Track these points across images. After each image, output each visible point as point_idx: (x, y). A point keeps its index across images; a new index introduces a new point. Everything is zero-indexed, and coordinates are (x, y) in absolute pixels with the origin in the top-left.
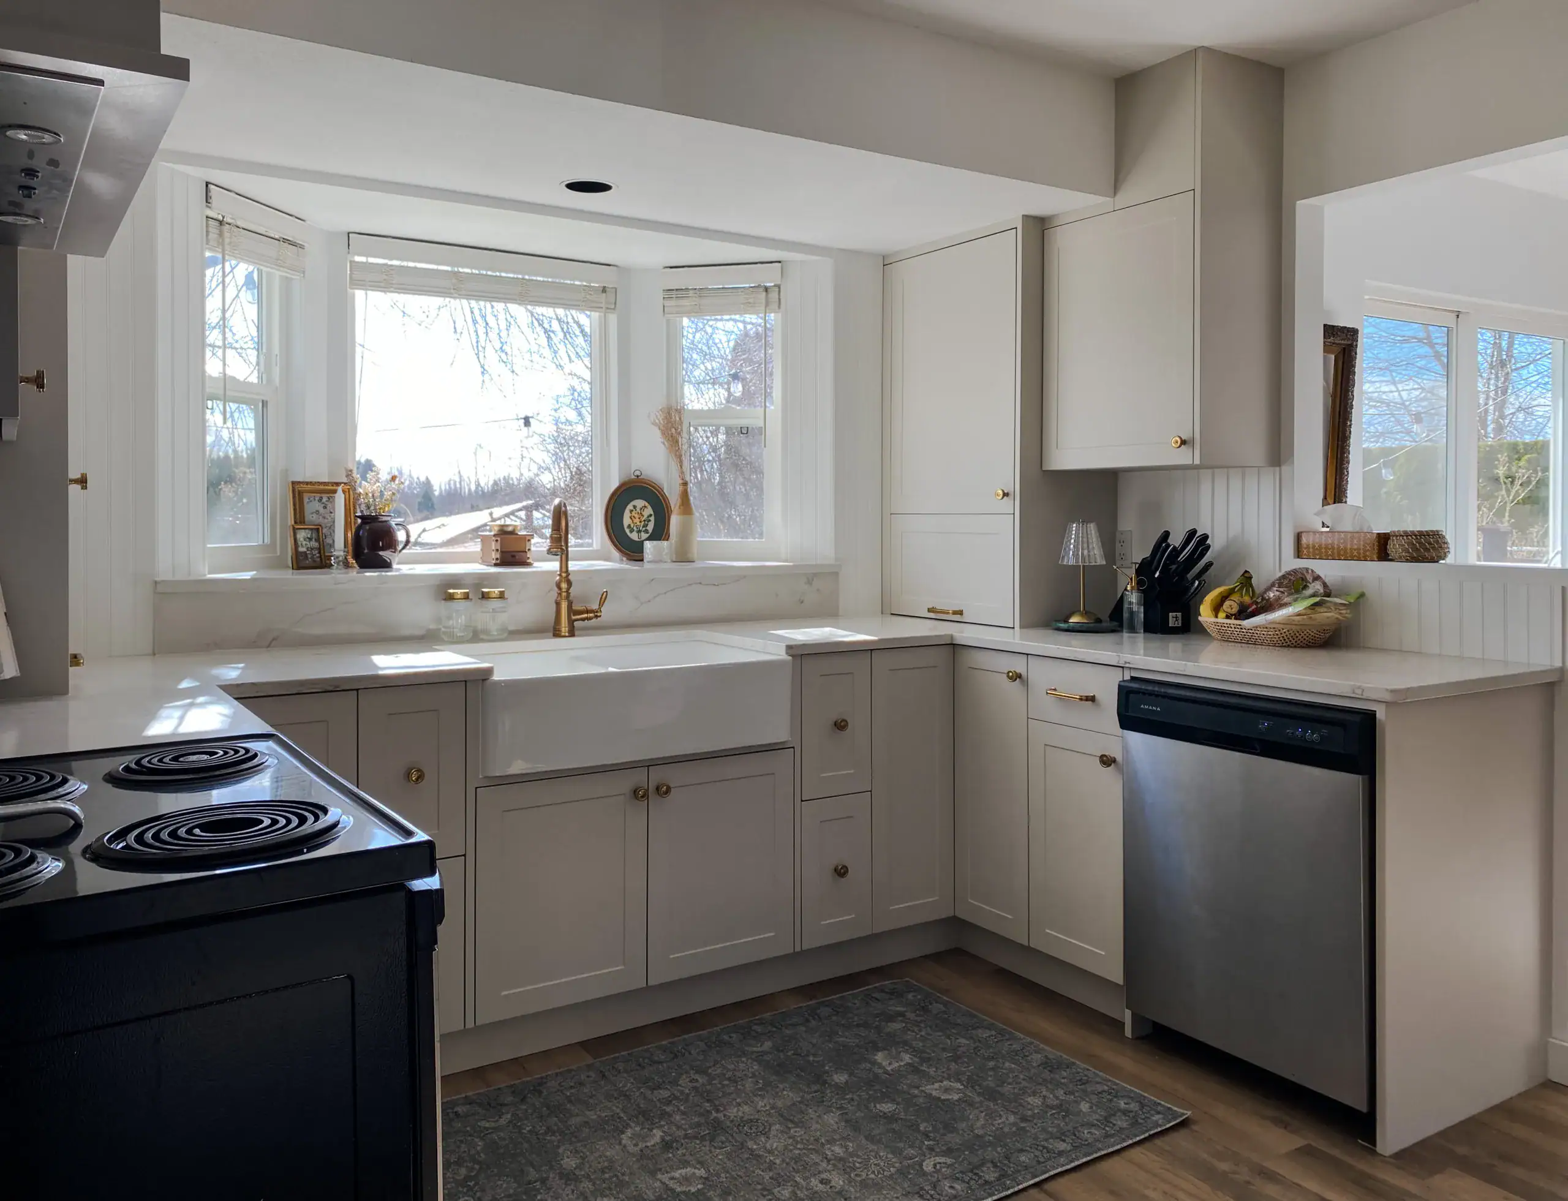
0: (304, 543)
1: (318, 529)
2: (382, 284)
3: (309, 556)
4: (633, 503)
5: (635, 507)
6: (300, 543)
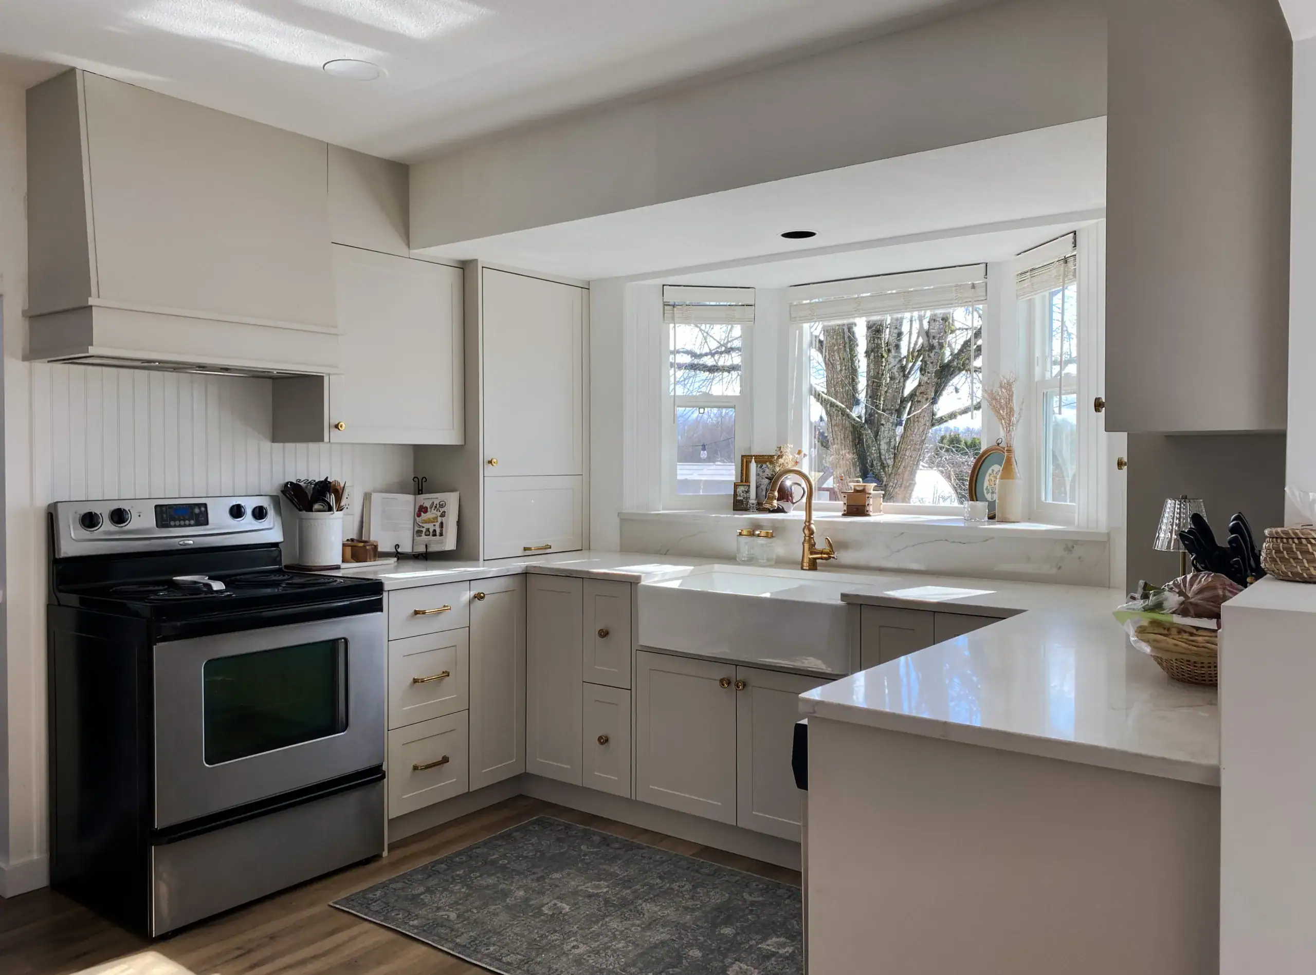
0: (742, 494)
2: (809, 317)
3: (744, 502)
5: (993, 471)
6: (739, 494)
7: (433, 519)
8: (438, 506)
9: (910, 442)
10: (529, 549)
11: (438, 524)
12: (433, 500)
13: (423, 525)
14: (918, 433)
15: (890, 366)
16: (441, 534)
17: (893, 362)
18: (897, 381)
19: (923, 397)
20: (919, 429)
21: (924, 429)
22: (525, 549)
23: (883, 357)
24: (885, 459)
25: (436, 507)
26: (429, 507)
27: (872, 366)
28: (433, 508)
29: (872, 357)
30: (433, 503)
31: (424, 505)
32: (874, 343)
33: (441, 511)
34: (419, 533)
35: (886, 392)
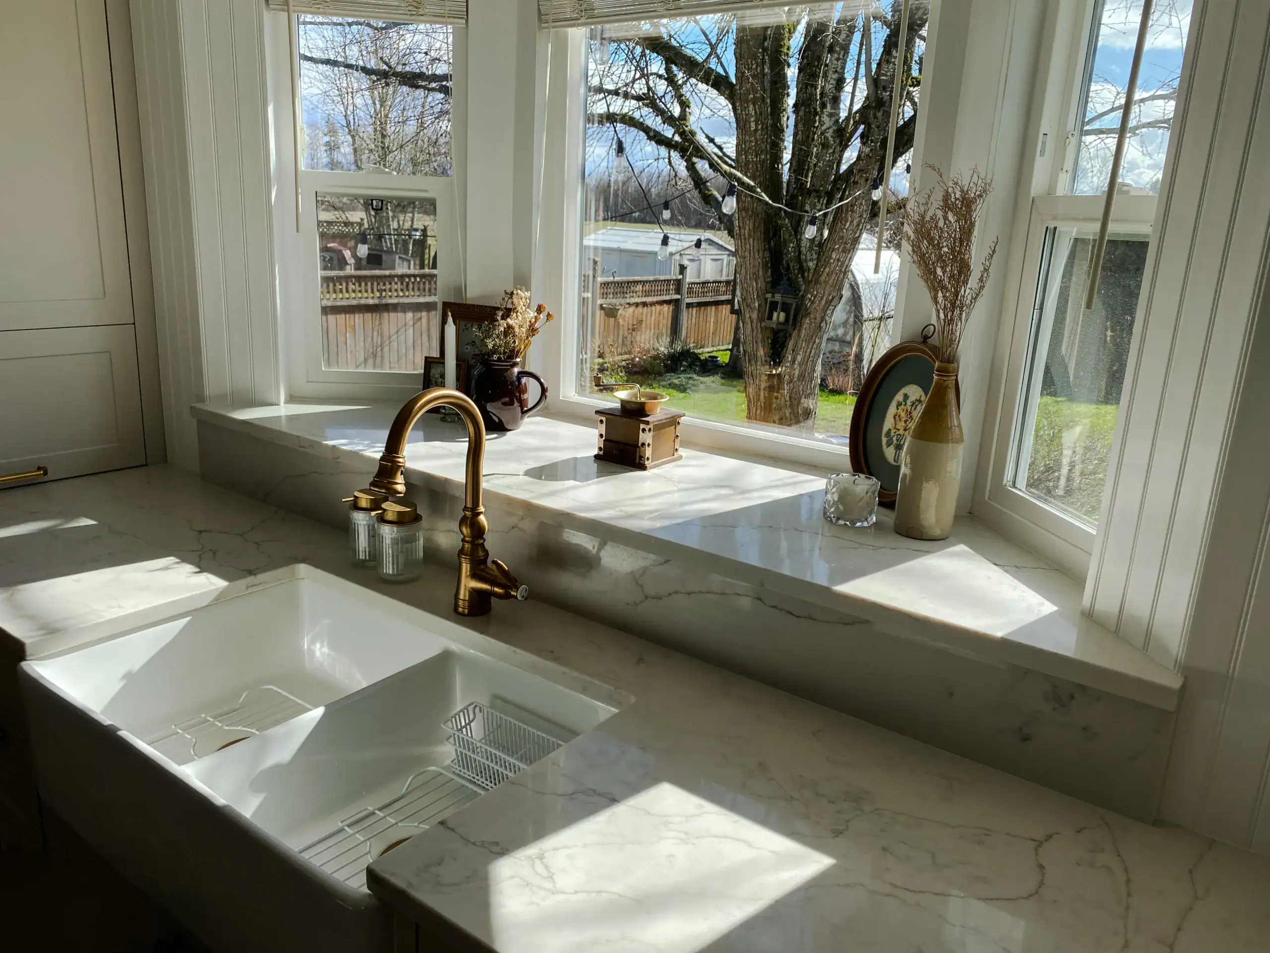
4: (904, 392)
5: (906, 397)
6: (433, 380)
9: (838, 240)
14: (851, 228)
15: (823, 128)
17: (827, 121)
18: (831, 151)
19: (861, 177)
20: (852, 221)
21: (860, 221)
23: (816, 113)
24: (806, 261)
27: (800, 126)
29: (801, 113)
32: (806, 93)
35: (815, 165)
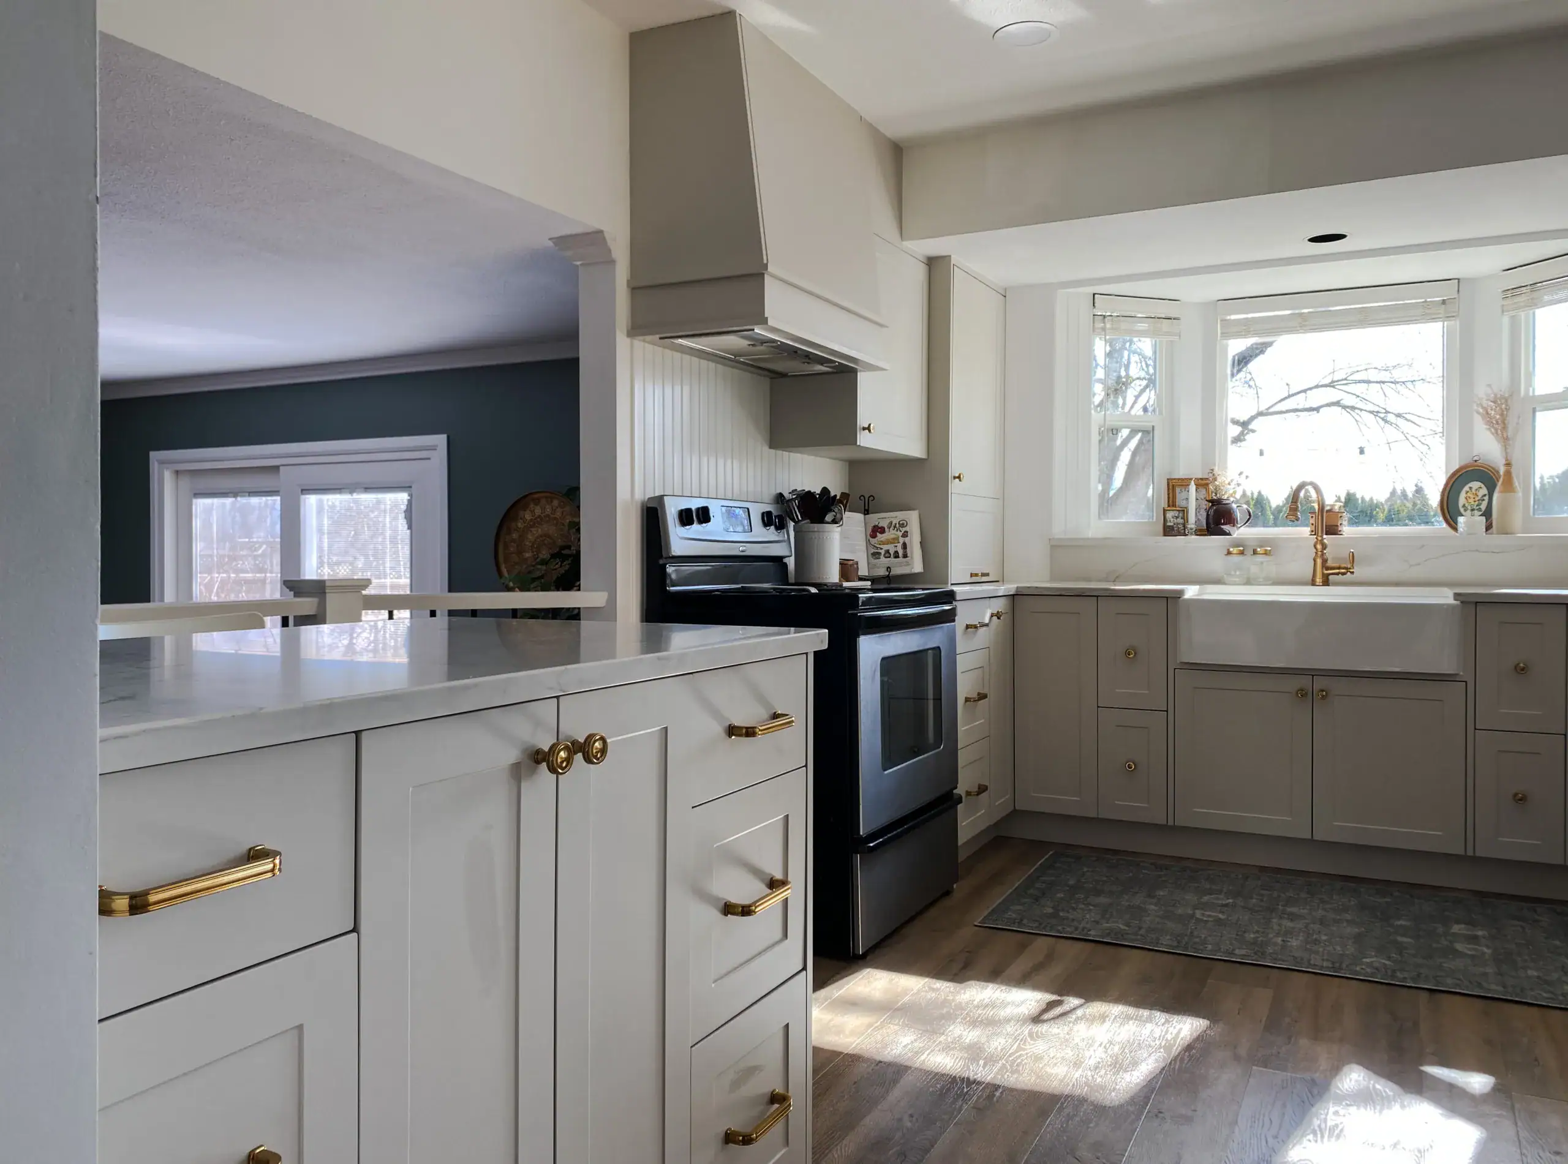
0: (1172, 520)
1: (1184, 511)
2: (1243, 333)
3: (1175, 529)
4: (1470, 485)
5: (1471, 488)
6: (1168, 520)
7: (894, 539)
8: (897, 525)
10: (976, 575)
11: (900, 546)
12: (892, 519)
13: (881, 546)
16: (905, 556)
22: (972, 575)
25: (895, 527)
26: (886, 528)
28: (892, 528)
30: (891, 523)
31: (880, 525)
33: (903, 532)
34: (876, 555)
